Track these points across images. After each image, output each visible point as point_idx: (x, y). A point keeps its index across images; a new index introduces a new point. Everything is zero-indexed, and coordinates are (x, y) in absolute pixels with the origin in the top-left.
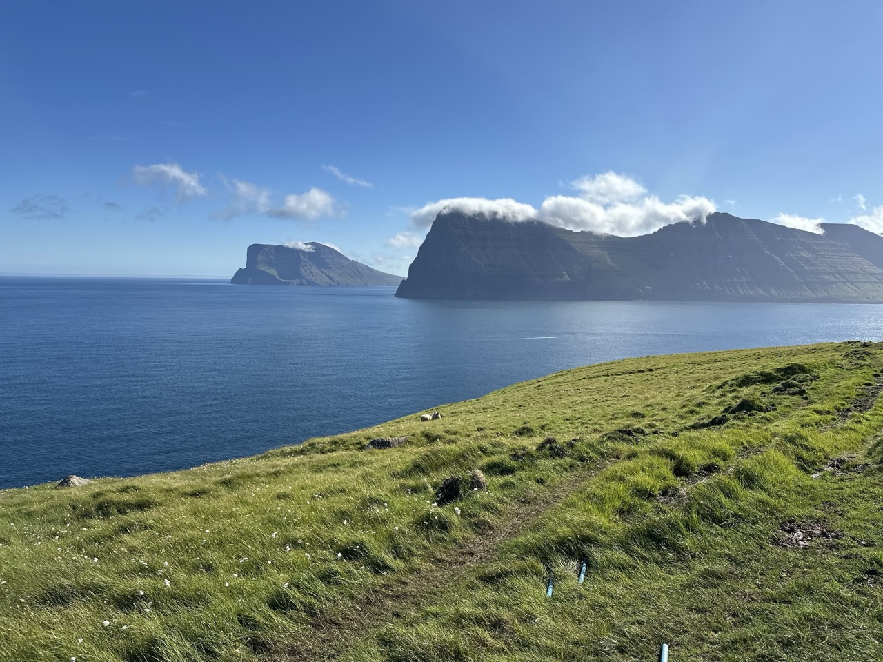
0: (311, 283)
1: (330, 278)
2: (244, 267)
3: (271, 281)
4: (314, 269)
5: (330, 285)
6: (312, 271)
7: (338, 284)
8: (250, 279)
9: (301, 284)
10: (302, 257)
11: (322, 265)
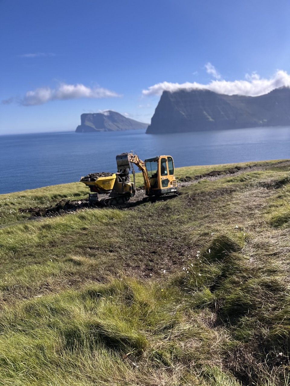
0: (110, 130)
1: (118, 127)
2: (80, 124)
3: (92, 130)
4: (110, 123)
5: (118, 130)
6: (109, 124)
7: (122, 129)
8: (83, 130)
9: (105, 131)
10: (105, 118)
11: (114, 121)
